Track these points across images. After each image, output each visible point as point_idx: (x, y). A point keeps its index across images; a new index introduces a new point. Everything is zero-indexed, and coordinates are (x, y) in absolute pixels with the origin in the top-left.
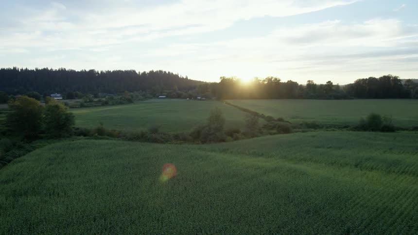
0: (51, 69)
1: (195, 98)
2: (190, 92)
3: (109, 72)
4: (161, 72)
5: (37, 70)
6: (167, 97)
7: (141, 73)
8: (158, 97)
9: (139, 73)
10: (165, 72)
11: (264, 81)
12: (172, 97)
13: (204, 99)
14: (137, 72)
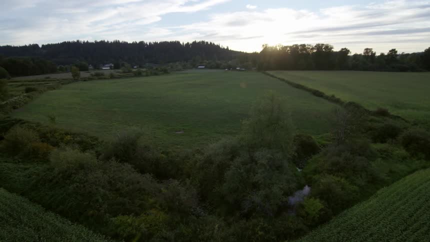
0: (108, 42)
1: (234, 69)
2: (230, 62)
3: (156, 44)
4: (203, 42)
5: (96, 42)
6: (206, 67)
7: (185, 44)
8: (197, 68)
9: (183, 43)
10: (207, 43)
11: (313, 49)
12: (211, 68)
13: (243, 69)
14: (181, 43)
